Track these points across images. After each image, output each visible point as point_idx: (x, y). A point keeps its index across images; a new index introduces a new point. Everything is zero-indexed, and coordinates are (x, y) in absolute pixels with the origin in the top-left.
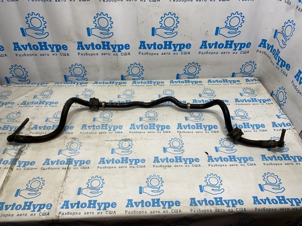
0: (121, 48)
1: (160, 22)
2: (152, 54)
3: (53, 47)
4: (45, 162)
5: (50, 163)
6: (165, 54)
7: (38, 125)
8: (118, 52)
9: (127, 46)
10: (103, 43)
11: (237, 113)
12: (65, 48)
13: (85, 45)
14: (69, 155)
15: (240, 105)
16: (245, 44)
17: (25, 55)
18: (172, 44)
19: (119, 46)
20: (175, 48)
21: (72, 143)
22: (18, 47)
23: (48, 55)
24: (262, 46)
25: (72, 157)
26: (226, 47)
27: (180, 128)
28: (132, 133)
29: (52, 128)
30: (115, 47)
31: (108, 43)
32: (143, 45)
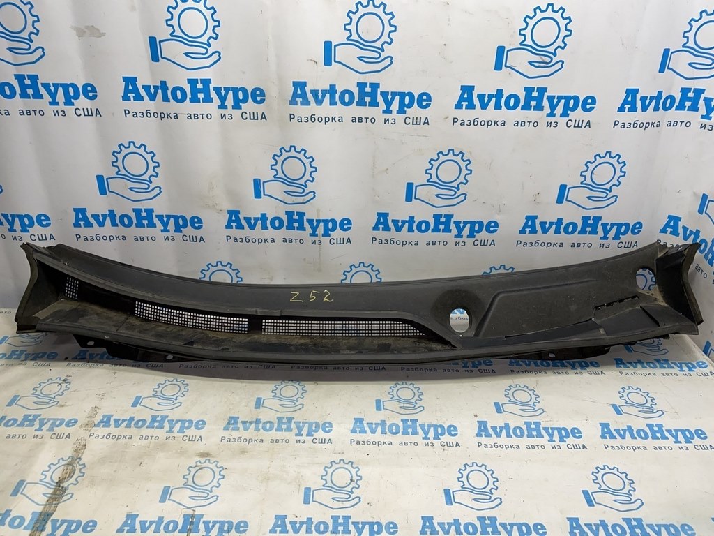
0: (330, 226)
1: (428, 172)
2: (404, 243)
3: (168, 221)
4: (125, 524)
5: (138, 526)
6: (434, 243)
7: (112, 416)
8: (323, 235)
9: (346, 222)
10: (290, 214)
11: (625, 397)
12: (197, 225)
13: (245, 218)
14: (191, 503)
15: (630, 376)
16: (627, 225)
17: (98, 238)
18: (452, 220)
19: (326, 222)
20: (460, 230)
21: (198, 468)
22: (85, 219)
23: (153, 239)
24: (669, 232)
25: (198, 511)
26: (583, 232)
27: (483, 434)
28: (358, 443)
29: (148, 424)
30: (318, 225)
31: (301, 215)
32: (382, 221)
